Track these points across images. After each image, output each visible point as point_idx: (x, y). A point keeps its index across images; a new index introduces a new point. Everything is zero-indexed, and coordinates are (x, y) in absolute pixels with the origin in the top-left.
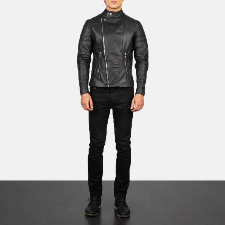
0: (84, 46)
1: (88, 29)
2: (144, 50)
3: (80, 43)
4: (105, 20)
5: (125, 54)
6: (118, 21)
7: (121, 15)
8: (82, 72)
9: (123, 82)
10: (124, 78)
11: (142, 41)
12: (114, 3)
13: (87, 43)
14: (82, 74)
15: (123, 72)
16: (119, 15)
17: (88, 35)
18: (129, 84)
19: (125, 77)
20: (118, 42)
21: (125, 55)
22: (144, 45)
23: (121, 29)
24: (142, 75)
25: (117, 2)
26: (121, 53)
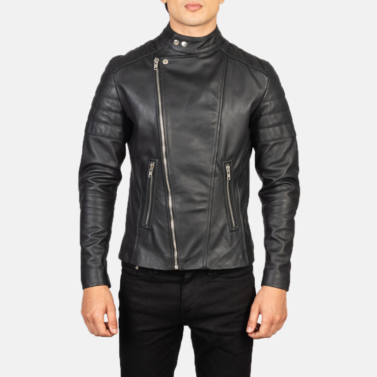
0: (101, 139)
1: (114, 90)
2: (285, 150)
3: (90, 127)
4: (165, 62)
5: (228, 167)
6: (206, 65)
7: (214, 46)
8: (90, 217)
9: (222, 256)
10: (224, 240)
11: (279, 124)
12: (192, 8)
13: (109, 130)
14: (90, 224)
15: (221, 224)
16: (208, 47)
17: (113, 108)
18: (241, 257)
19: (227, 239)
20: (205, 132)
21: (228, 170)
22: (286, 134)
23: (214, 93)
24: (282, 227)
25: (201, 6)
26: (214, 166)
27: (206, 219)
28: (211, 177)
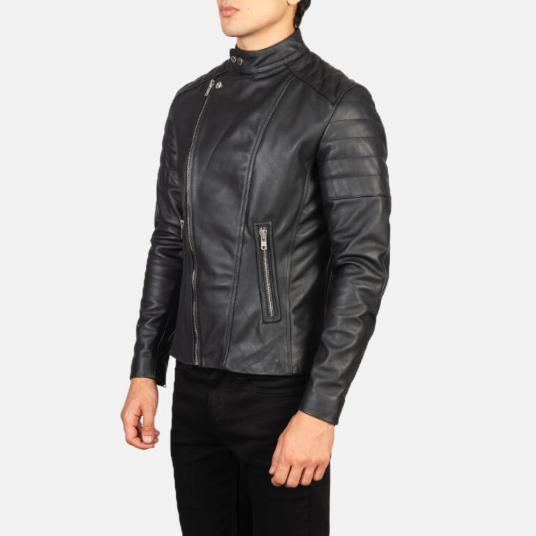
10: (254, 333)
11: (346, 175)
12: (227, 13)
15: (250, 311)
19: (258, 332)
21: (263, 237)
23: (252, 126)
24: (334, 328)
26: (242, 229)
27: (228, 301)
28: (239, 243)
